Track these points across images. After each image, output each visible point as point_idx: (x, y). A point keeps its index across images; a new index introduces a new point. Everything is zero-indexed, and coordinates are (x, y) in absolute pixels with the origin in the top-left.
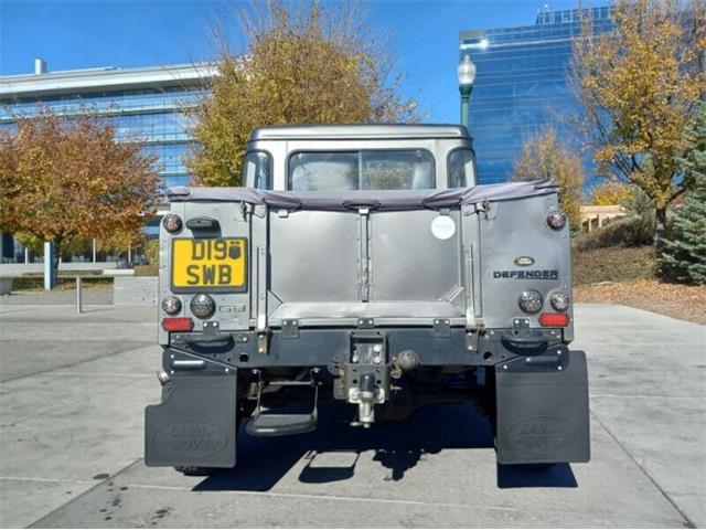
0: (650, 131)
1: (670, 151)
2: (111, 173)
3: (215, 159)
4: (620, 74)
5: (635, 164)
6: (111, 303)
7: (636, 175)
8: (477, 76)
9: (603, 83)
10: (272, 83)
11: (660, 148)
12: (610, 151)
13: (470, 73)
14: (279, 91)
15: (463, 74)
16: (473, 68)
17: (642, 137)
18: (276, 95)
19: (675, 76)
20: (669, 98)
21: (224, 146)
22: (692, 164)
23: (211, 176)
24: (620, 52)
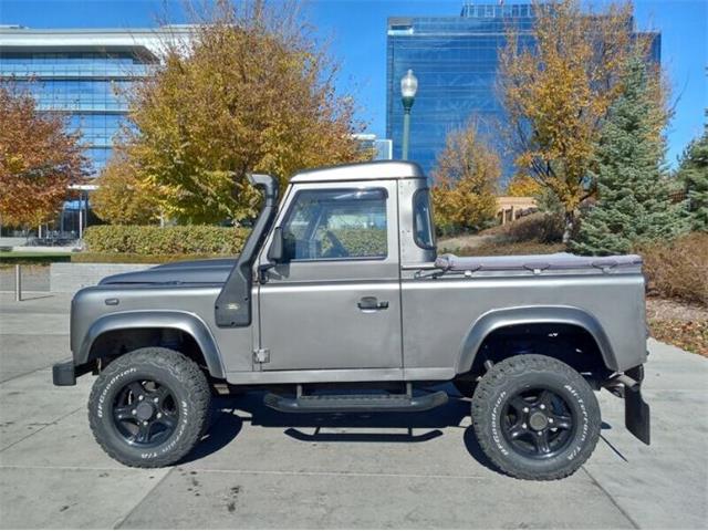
0: (564, 141)
1: (579, 159)
2: (33, 150)
3: (157, 147)
4: (539, 88)
5: (549, 168)
6: (47, 288)
7: (552, 180)
8: (418, 88)
9: (525, 94)
10: (219, 75)
11: (571, 157)
12: (529, 157)
13: (412, 87)
14: (225, 85)
15: (406, 86)
16: (415, 82)
17: (556, 146)
18: (221, 88)
19: (587, 92)
20: (580, 112)
21: (168, 136)
22: (597, 176)
23: (152, 164)
24: (540, 68)
